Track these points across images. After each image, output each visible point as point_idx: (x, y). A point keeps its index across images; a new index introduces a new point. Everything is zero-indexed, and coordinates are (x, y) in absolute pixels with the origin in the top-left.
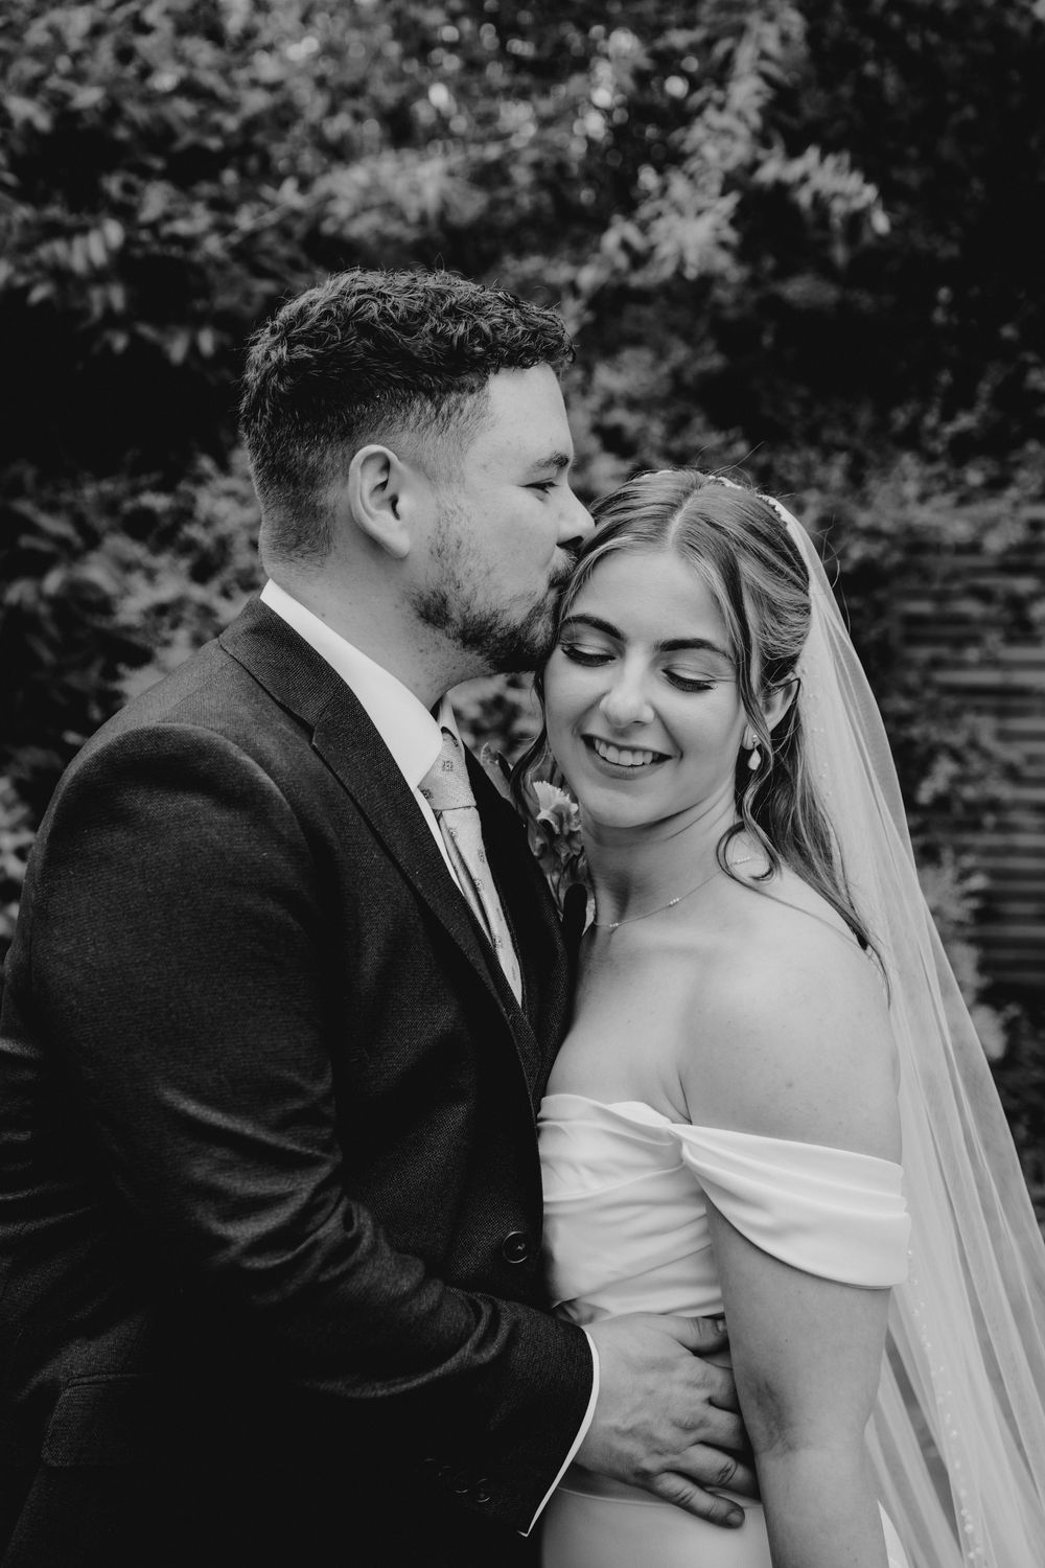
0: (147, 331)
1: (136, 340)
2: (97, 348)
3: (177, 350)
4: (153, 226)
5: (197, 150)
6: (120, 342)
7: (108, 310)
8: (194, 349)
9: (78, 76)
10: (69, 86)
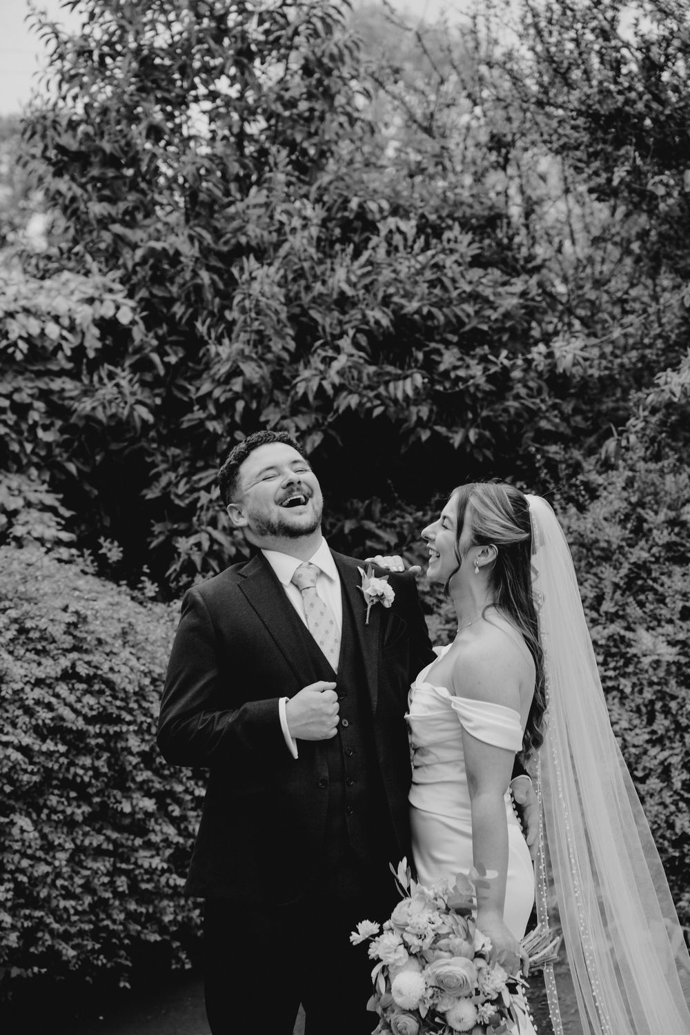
0: (441, 429)
1: (435, 434)
2: (412, 439)
3: (457, 440)
4: (446, 374)
5: (475, 330)
6: (425, 435)
7: (419, 418)
8: (466, 438)
9: (408, 296)
10: (403, 301)
